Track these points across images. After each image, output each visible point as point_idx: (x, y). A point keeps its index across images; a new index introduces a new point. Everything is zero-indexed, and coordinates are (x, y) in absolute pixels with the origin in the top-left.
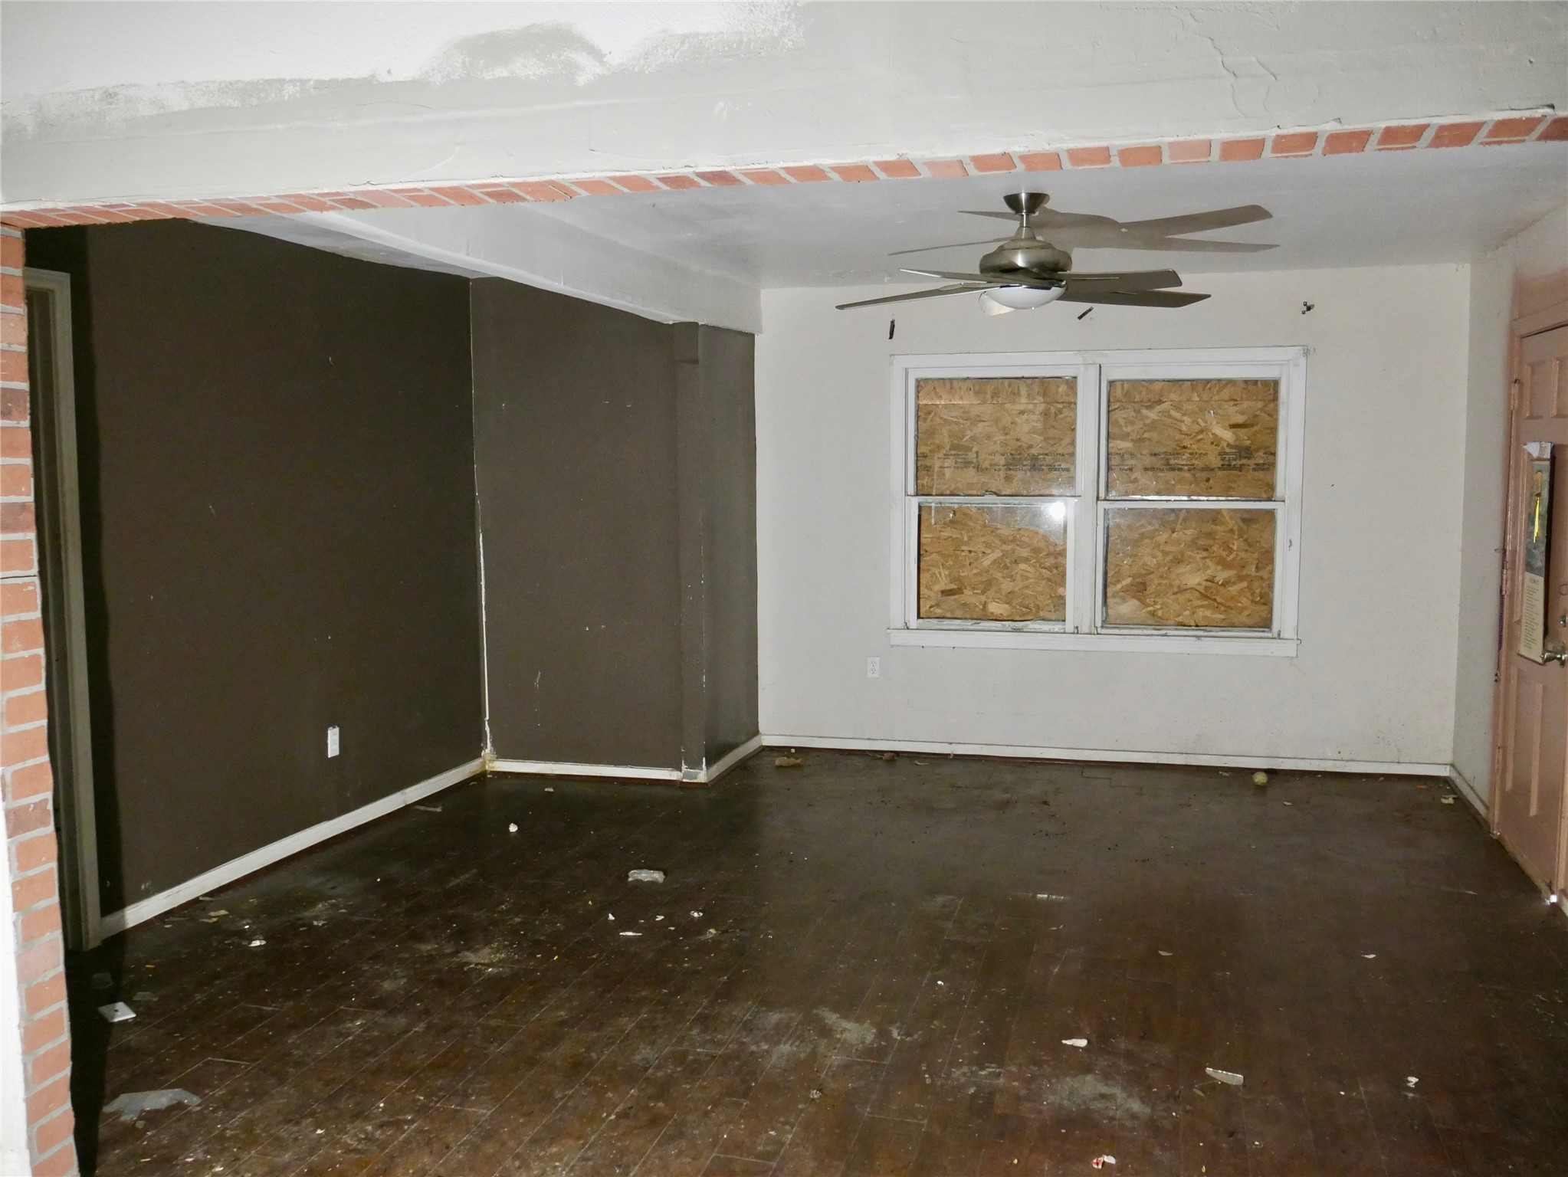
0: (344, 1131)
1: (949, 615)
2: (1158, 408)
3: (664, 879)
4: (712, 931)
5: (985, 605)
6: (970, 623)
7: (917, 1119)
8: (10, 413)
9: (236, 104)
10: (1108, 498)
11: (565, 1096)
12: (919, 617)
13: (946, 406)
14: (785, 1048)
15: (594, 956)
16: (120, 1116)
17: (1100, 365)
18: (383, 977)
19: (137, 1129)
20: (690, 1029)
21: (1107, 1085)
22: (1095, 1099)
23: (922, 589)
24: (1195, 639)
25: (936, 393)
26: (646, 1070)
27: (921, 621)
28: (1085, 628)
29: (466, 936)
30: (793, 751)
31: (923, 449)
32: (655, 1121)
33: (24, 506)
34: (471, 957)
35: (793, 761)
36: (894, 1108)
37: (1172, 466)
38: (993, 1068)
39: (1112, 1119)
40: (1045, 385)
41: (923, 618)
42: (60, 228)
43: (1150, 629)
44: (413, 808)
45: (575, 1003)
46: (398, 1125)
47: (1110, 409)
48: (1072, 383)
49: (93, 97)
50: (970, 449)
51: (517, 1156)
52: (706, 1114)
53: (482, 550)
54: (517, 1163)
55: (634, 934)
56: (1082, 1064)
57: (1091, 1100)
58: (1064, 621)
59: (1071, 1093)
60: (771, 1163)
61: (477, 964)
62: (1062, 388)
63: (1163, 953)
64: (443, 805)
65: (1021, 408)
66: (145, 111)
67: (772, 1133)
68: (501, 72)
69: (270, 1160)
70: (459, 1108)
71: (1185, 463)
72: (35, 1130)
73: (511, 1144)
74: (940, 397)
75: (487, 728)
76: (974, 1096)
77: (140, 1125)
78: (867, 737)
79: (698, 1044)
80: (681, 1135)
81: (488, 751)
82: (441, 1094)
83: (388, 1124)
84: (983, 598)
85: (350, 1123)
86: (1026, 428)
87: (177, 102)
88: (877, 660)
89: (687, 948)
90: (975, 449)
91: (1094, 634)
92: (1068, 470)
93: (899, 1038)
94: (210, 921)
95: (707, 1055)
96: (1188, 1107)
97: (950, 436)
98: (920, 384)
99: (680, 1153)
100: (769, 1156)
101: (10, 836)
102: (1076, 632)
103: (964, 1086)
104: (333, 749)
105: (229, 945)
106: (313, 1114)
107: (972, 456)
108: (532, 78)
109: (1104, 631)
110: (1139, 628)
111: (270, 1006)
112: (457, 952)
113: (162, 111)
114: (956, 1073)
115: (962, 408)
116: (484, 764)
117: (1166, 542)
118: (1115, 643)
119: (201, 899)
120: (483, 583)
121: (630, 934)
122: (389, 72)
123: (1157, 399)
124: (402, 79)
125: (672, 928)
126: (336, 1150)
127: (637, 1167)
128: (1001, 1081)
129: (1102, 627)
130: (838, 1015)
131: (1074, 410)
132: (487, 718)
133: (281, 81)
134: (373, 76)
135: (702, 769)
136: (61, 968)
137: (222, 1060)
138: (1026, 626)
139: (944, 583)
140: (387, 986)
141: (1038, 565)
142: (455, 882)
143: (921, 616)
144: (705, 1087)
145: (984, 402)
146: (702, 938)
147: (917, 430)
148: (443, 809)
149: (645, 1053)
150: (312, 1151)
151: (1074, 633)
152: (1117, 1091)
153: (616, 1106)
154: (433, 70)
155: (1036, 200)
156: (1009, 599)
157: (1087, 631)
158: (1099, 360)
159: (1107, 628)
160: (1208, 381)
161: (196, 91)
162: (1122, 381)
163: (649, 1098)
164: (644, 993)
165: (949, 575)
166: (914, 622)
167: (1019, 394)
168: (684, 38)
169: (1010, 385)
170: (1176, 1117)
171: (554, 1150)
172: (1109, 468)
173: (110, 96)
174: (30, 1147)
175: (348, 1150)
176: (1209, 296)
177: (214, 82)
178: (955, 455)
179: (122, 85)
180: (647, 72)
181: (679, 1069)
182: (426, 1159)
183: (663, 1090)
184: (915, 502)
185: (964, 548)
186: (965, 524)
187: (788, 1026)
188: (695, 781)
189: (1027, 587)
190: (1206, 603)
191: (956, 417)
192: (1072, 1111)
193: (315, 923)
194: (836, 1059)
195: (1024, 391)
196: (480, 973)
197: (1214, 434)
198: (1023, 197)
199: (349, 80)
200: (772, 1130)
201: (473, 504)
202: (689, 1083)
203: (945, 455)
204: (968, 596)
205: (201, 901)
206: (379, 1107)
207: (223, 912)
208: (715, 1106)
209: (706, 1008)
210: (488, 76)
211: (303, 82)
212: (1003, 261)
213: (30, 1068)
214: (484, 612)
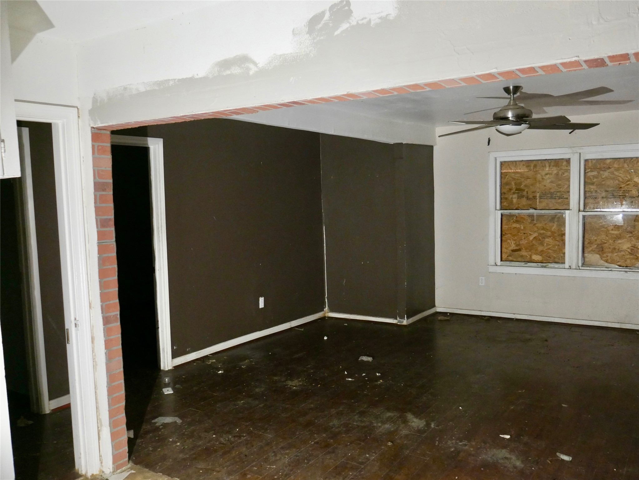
0: (222, 437)
1: (515, 260)
2: (608, 171)
3: (372, 360)
4: (381, 381)
5: (531, 256)
6: (523, 263)
7: (425, 457)
8: (105, 190)
9: (157, 88)
10: (585, 210)
11: (299, 434)
12: (501, 260)
13: (514, 172)
14: (387, 426)
15: (333, 386)
16: (156, 424)
17: (580, 153)
18: (256, 387)
19: (159, 428)
20: (355, 415)
21: (510, 454)
22: (502, 459)
23: (503, 249)
24: (625, 272)
25: (510, 167)
26: (332, 428)
27: (502, 262)
28: (574, 267)
29: (291, 376)
30: (448, 314)
31: (503, 191)
32: (327, 446)
33: (110, 219)
34: (290, 383)
35: (446, 318)
36: (419, 452)
37: (615, 196)
38: (466, 442)
39: (505, 467)
40: (556, 163)
41: (503, 261)
42: (119, 130)
43: (604, 268)
44: (294, 329)
45: (319, 402)
46: (240, 437)
47: (586, 172)
48: (568, 161)
49: (121, 89)
50: (524, 190)
51: (274, 452)
52: (347, 445)
53: (324, 232)
54: (273, 454)
55: (351, 380)
56: (504, 445)
57: (500, 459)
58: (565, 263)
59: (493, 455)
60: (362, 466)
61: (290, 386)
62: (565, 163)
63: (563, 405)
64: (304, 328)
65: (547, 172)
66: (134, 92)
67: (367, 455)
68: (228, 72)
69: (195, 443)
70: (262, 434)
71: (621, 194)
72: (112, 421)
73: (274, 447)
74: (511, 169)
75: (326, 300)
76: (452, 452)
77: (161, 427)
78: (479, 310)
79: (356, 421)
80: (333, 452)
81: (326, 309)
82: (259, 428)
83: (237, 436)
84: (530, 253)
85: (225, 434)
86: (548, 181)
87: (142, 89)
88: (484, 278)
89: (369, 386)
90: (526, 190)
91: (578, 269)
92: (567, 198)
93: (433, 427)
94: (209, 363)
95: (357, 425)
96: (541, 467)
97: (515, 185)
98: (502, 164)
99: (330, 459)
100: (362, 463)
101: (104, 325)
102: (570, 268)
103: (450, 447)
104: (261, 304)
105: (212, 372)
106: (214, 430)
107: (525, 193)
108: (237, 73)
109: (583, 268)
110: (599, 267)
111: (216, 393)
112: (286, 380)
113: (138, 92)
114: (449, 442)
115: (520, 173)
116: (325, 313)
117: (612, 230)
118: (587, 273)
119: (208, 355)
120: (325, 245)
121: (350, 379)
122: (197, 75)
123: (608, 167)
124: (201, 77)
125: (367, 379)
126: (217, 442)
127: (313, 461)
128: (467, 447)
129: (582, 266)
130: (413, 416)
131: (570, 173)
132: (326, 296)
133: (169, 80)
134: (193, 77)
135: (405, 320)
136: (122, 369)
137: (194, 409)
138: (548, 265)
139: (513, 247)
140: (257, 390)
141: (554, 239)
142: (297, 356)
143: (503, 260)
144: (350, 437)
145: (530, 170)
146: (376, 383)
147: (501, 182)
148: (304, 330)
149: (335, 422)
150: (209, 442)
151: (569, 269)
152: (514, 458)
153: (315, 439)
154: (209, 73)
155: (517, 89)
156: (541, 253)
157: (575, 268)
158: (581, 151)
159: (584, 267)
160: (632, 158)
161: (147, 85)
162: (591, 159)
163: (329, 438)
164: (344, 401)
165: (516, 243)
166: (499, 262)
167: (545, 166)
168: (281, 56)
169: (541, 163)
170: (534, 470)
171: (287, 451)
172: (585, 198)
173: (125, 89)
174: (110, 426)
175: (220, 443)
176: (599, 124)
177: (152, 82)
178: (517, 193)
179: (128, 84)
180: (270, 69)
181: (344, 429)
182: (244, 449)
183: (334, 436)
184: (499, 213)
185: (521, 232)
186: (523, 222)
187: (392, 418)
188: (402, 324)
189: (549, 249)
190: (632, 257)
191: (518, 177)
192: (490, 462)
193: (242, 367)
194: (404, 432)
195: (547, 165)
196: (290, 388)
197: (634, 182)
198: (511, 87)
199: (187, 78)
200: (368, 454)
201: (321, 216)
202: (345, 434)
203: (513, 193)
204: (524, 253)
205: (209, 356)
206: (236, 430)
207: (214, 361)
208: (351, 443)
209: (365, 408)
210: (225, 74)
211: (175, 80)
212: (502, 115)
213: (110, 400)
214: (325, 256)
